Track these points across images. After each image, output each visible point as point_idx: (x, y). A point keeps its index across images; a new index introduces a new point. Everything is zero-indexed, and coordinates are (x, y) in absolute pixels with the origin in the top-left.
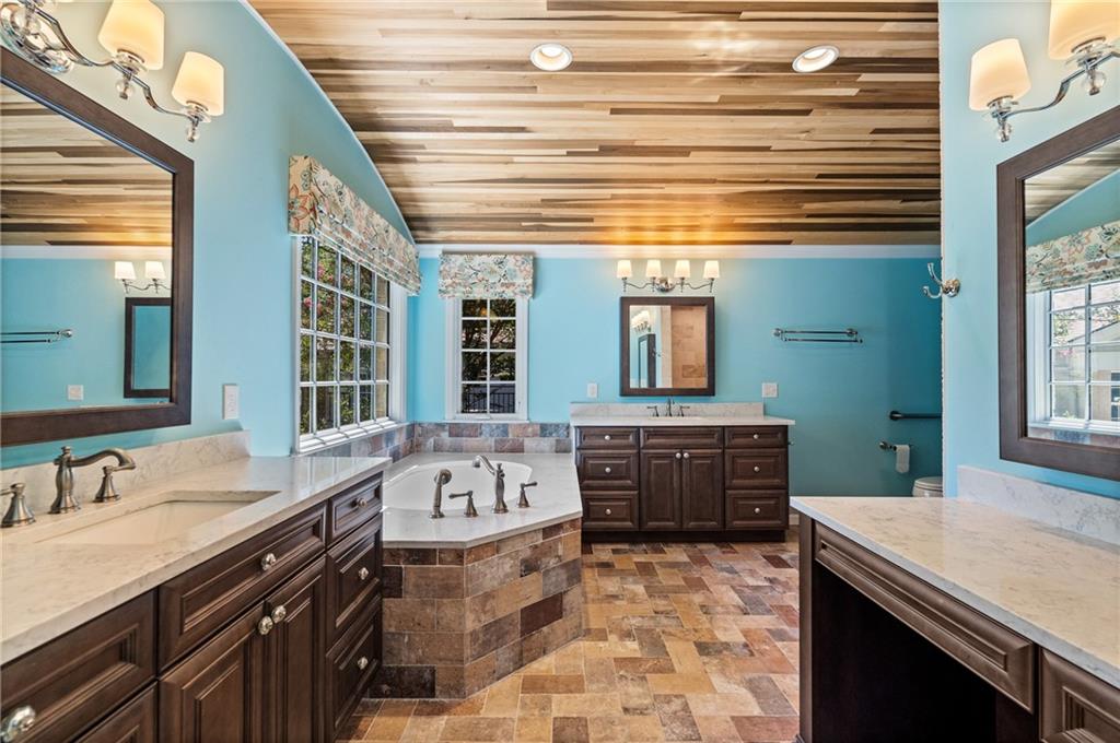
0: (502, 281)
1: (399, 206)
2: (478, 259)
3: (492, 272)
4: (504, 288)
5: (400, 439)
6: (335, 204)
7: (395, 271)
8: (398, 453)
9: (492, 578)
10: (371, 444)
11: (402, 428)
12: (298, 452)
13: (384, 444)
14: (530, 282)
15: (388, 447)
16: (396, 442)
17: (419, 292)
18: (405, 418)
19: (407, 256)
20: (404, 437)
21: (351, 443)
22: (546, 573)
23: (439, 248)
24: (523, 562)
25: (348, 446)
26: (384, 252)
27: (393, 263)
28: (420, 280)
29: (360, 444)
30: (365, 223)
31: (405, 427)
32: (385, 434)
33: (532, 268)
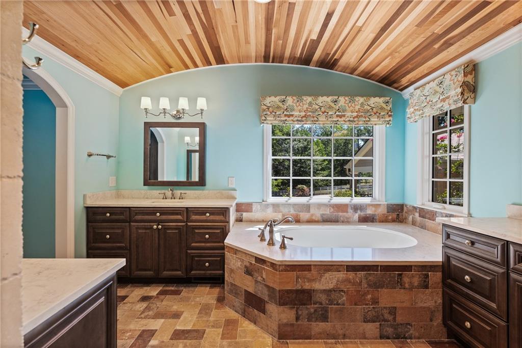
0: (441, 98)
1: (368, 78)
2: (428, 87)
3: (436, 92)
4: (442, 103)
5: (375, 211)
6: (278, 107)
7: (348, 119)
8: (373, 218)
9: (234, 264)
10: (333, 207)
11: (380, 205)
12: (266, 202)
13: (350, 211)
14: (459, 90)
15: (356, 212)
16: (369, 211)
17: (390, 122)
18: (384, 200)
19: (366, 107)
20: (382, 211)
21: (310, 204)
22: (256, 282)
23: (411, 89)
24: (246, 267)
25: (307, 205)
26: (330, 113)
27: (344, 116)
28: (390, 116)
29: (320, 205)
30: (307, 106)
31: (384, 205)
32: (351, 205)
33: (465, 76)
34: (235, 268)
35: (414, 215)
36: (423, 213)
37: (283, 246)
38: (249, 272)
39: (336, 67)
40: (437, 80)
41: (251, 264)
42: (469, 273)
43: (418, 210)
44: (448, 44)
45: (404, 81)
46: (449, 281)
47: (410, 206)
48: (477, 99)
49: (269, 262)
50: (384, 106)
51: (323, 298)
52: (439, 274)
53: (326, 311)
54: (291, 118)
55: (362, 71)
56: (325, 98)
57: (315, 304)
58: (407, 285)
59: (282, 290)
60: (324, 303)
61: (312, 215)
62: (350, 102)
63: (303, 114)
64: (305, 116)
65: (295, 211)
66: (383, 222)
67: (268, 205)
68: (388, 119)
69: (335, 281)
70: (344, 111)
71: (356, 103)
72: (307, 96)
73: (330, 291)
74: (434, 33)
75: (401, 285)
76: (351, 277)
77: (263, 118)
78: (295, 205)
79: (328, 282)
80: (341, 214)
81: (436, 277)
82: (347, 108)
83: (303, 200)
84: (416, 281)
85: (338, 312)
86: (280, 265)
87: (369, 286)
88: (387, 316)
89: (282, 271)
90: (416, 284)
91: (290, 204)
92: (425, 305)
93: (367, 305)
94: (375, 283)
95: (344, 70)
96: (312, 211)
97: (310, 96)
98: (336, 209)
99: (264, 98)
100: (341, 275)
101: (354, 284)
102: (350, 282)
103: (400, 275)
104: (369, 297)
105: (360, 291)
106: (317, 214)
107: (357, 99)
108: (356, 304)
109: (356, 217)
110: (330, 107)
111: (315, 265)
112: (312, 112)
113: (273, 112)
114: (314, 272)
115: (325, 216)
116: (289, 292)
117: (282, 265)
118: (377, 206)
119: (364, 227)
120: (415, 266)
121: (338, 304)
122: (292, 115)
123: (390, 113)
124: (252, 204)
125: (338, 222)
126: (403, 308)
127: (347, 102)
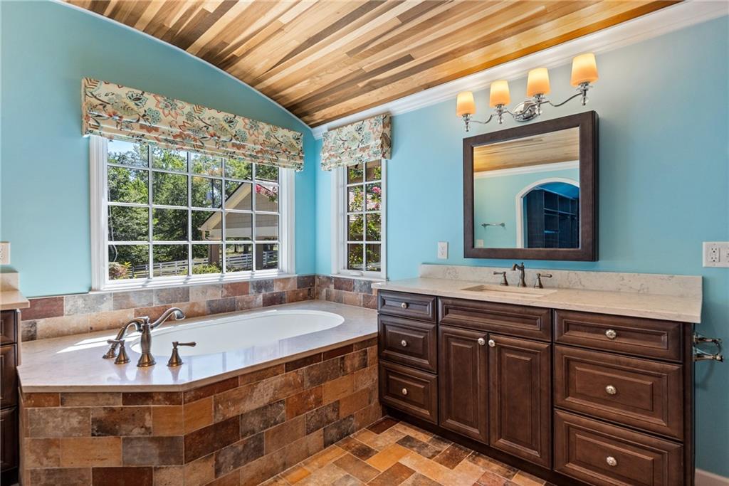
0: (361, 146)
1: (275, 100)
2: (345, 130)
3: (354, 139)
4: (362, 153)
5: (284, 288)
6: (126, 108)
7: (249, 153)
8: (282, 298)
9: (56, 427)
10: (227, 289)
11: (289, 279)
12: (98, 290)
13: (251, 291)
14: (379, 142)
15: (260, 292)
16: (277, 289)
17: (302, 167)
18: (294, 271)
19: (272, 140)
20: (292, 286)
21: (189, 287)
22: (128, 441)
23: (324, 127)
24: (95, 421)
25: (183, 288)
26: (223, 138)
27: (244, 147)
28: (301, 158)
29: (205, 288)
30: (184, 118)
31: (294, 278)
32: (252, 282)
33: (384, 127)
34: (59, 433)
35: (328, 287)
36: (340, 284)
37: (175, 361)
38: (103, 428)
39: (231, 69)
40: (356, 124)
41: (113, 410)
42: (404, 337)
43: (333, 281)
44: (371, 87)
45: (318, 116)
46: (385, 351)
47: (324, 277)
48: (393, 153)
49: (159, 393)
50: (294, 142)
51: (255, 422)
52: (375, 347)
53: (261, 440)
54: (153, 134)
55: (269, 87)
56: (213, 113)
57: (244, 436)
58: (349, 370)
59: (192, 434)
60: (257, 429)
61: (193, 305)
62: (251, 127)
63: (177, 131)
64: (180, 135)
65: (161, 302)
66: (293, 302)
67: (103, 296)
68: (299, 162)
69: (271, 391)
70: (244, 139)
71: (260, 131)
72: (185, 101)
73: (265, 407)
74: (361, 69)
75: (344, 371)
76: (291, 378)
77: (92, 122)
78: (159, 292)
79: (263, 394)
80: (238, 297)
81: (373, 351)
82: (248, 136)
83: (176, 281)
84: (356, 362)
85: (277, 435)
86: (185, 392)
87: (311, 382)
88: (332, 415)
89: (189, 401)
90: (356, 366)
91: (151, 291)
92: (365, 387)
93: (310, 409)
94: (318, 378)
95: (243, 76)
96: (192, 298)
97: (189, 102)
98: (231, 290)
99: (93, 81)
100: (278, 380)
101: (295, 387)
102: (290, 385)
103: (343, 358)
104: (312, 397)
105: (301, 394)
106: (201, 301)
107: (261, 125)
108: (297, 415)
109: (260, 298)
110: (223, 129)
111: (244, 375)
112: (193, 131)
113: (115, 114)
114: (242, 386)
115: (214, 305)
116: (201, 433)
117: (190, 391)
118: (286, 280)
119: (273, 312)
120: (356, 344)
121: (276, 423)
122: (156, 129)
123: (301, 155)
124: (61, 299)
125: (234, 310)
126: (345, 399)
127: (248, 127)
